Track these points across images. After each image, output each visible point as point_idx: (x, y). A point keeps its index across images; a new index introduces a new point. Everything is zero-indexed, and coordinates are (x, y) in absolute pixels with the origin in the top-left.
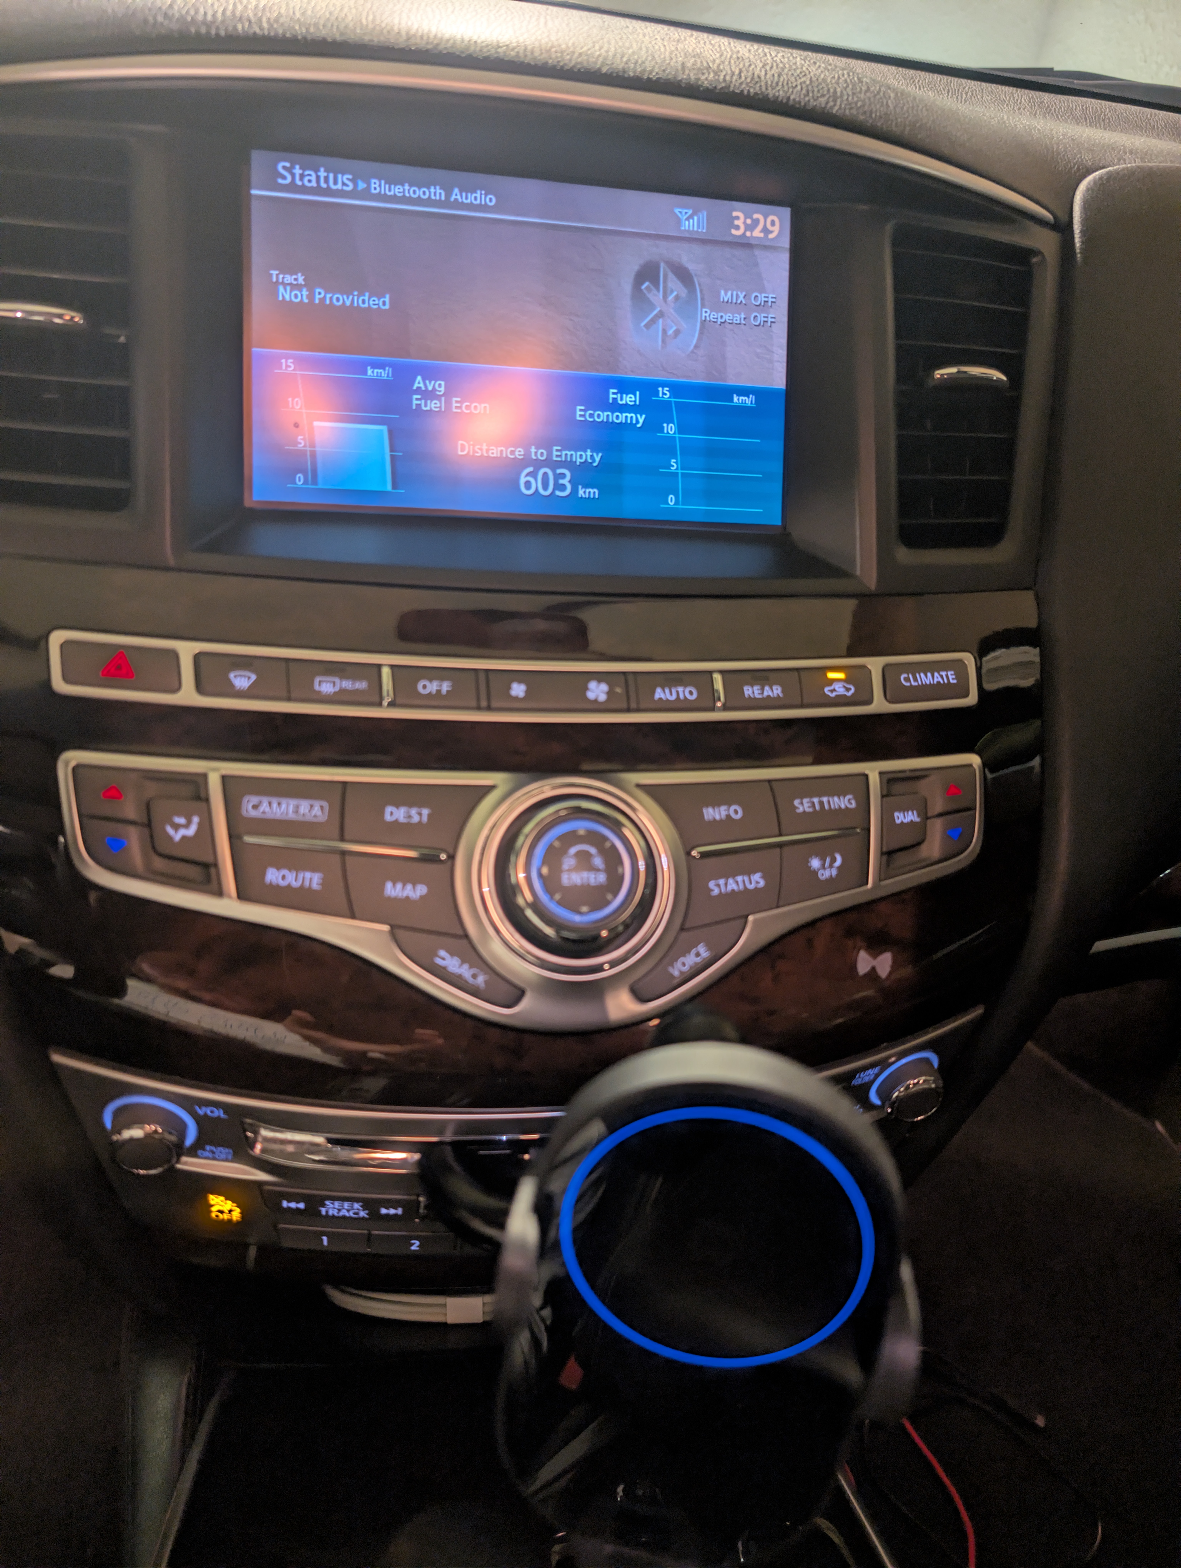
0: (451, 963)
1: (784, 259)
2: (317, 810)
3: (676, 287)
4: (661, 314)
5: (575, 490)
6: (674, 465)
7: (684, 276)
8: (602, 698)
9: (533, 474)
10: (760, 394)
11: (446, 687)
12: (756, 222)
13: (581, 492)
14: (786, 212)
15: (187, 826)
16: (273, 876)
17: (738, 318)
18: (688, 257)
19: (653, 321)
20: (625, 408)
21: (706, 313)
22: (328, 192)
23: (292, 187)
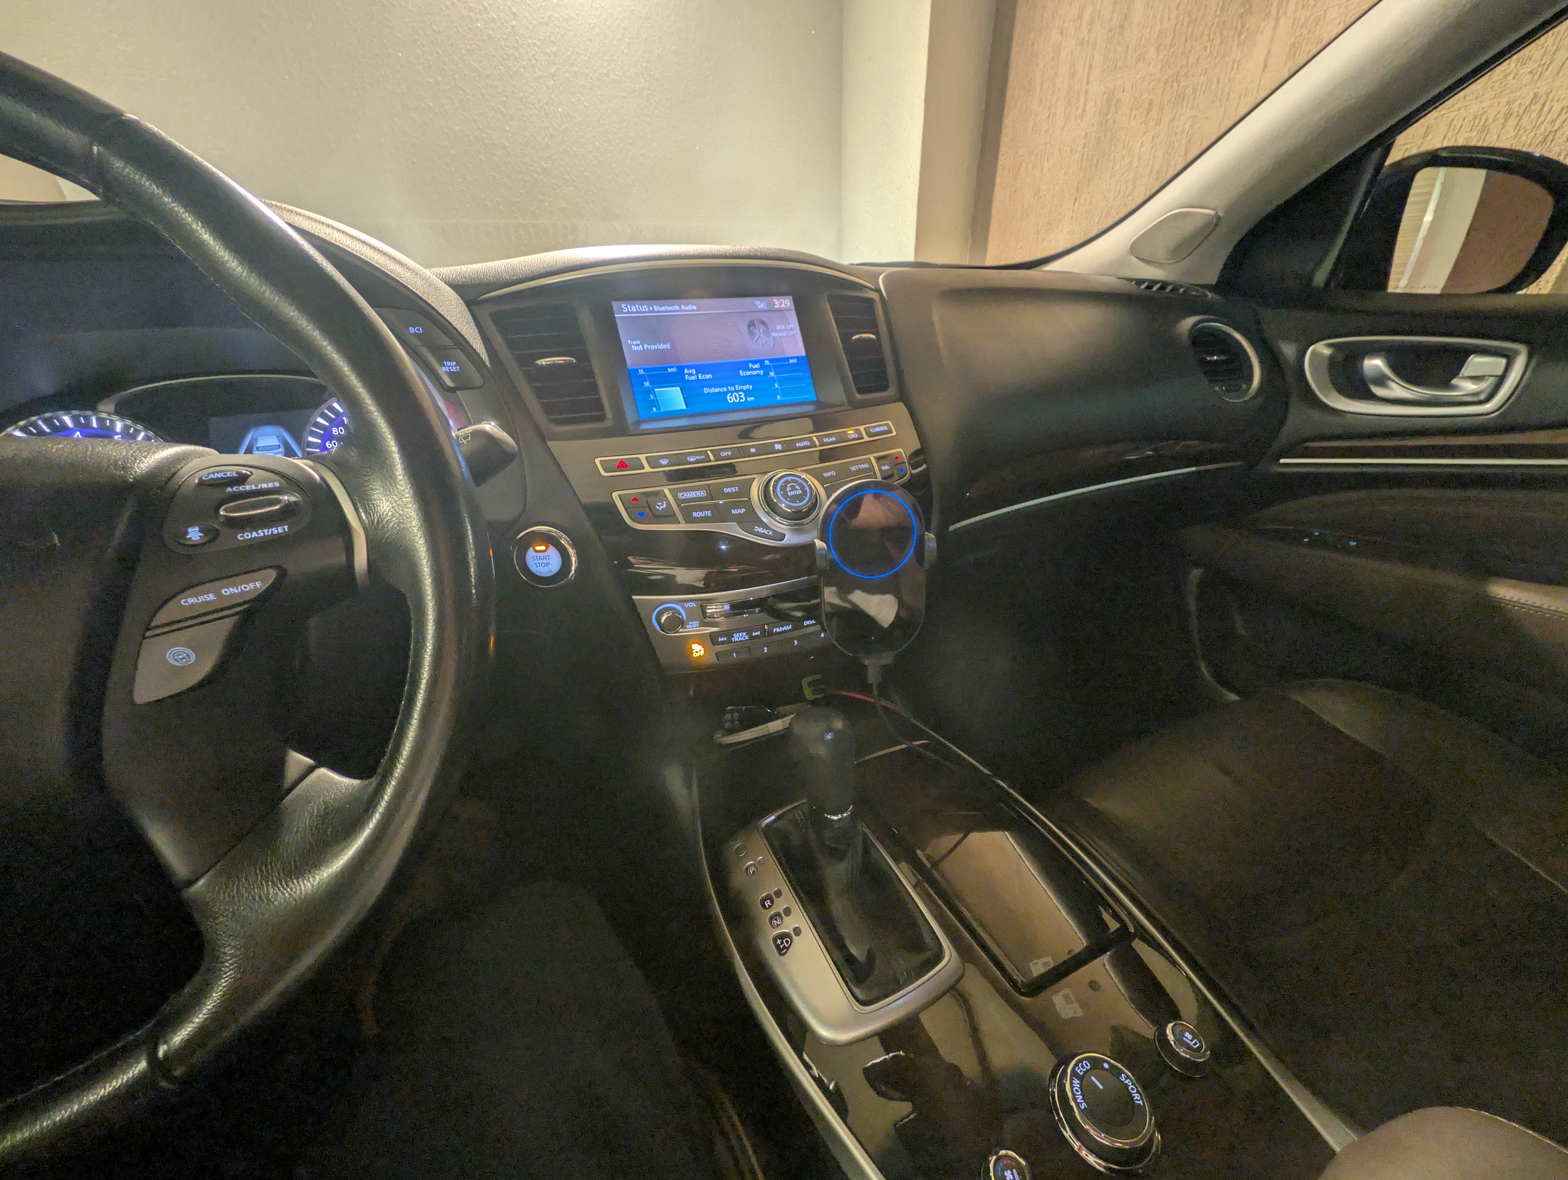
0: (760, 530)
1: (794, 313)
2: (702, 493)
3: (762, 328)
4: (759, 337)
5: (746, 399)
6: (776, 385)
7: (764, 323)
8: (780, 448)
9: (731, 396)
10: (798, 358)
11: (730, 453)
12: (782, 303)
13: (748, 399)
14: (791, 297)
15: (663, 505)
16: (695, 514)
17: (784, 334)
18: (763, 317)
19: (757, 339)
20: (756, 369)
21: (774, 334)
22: (641, 312)
23: (628, 312)
